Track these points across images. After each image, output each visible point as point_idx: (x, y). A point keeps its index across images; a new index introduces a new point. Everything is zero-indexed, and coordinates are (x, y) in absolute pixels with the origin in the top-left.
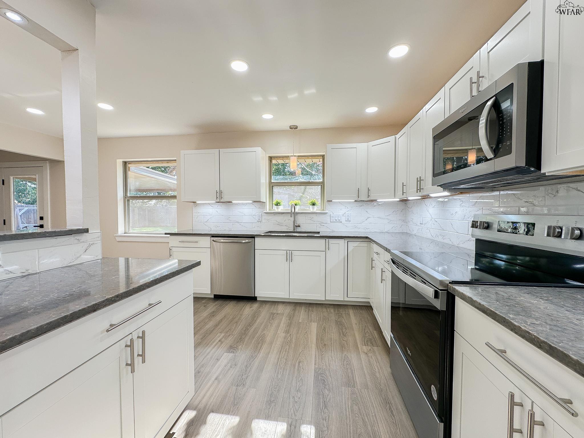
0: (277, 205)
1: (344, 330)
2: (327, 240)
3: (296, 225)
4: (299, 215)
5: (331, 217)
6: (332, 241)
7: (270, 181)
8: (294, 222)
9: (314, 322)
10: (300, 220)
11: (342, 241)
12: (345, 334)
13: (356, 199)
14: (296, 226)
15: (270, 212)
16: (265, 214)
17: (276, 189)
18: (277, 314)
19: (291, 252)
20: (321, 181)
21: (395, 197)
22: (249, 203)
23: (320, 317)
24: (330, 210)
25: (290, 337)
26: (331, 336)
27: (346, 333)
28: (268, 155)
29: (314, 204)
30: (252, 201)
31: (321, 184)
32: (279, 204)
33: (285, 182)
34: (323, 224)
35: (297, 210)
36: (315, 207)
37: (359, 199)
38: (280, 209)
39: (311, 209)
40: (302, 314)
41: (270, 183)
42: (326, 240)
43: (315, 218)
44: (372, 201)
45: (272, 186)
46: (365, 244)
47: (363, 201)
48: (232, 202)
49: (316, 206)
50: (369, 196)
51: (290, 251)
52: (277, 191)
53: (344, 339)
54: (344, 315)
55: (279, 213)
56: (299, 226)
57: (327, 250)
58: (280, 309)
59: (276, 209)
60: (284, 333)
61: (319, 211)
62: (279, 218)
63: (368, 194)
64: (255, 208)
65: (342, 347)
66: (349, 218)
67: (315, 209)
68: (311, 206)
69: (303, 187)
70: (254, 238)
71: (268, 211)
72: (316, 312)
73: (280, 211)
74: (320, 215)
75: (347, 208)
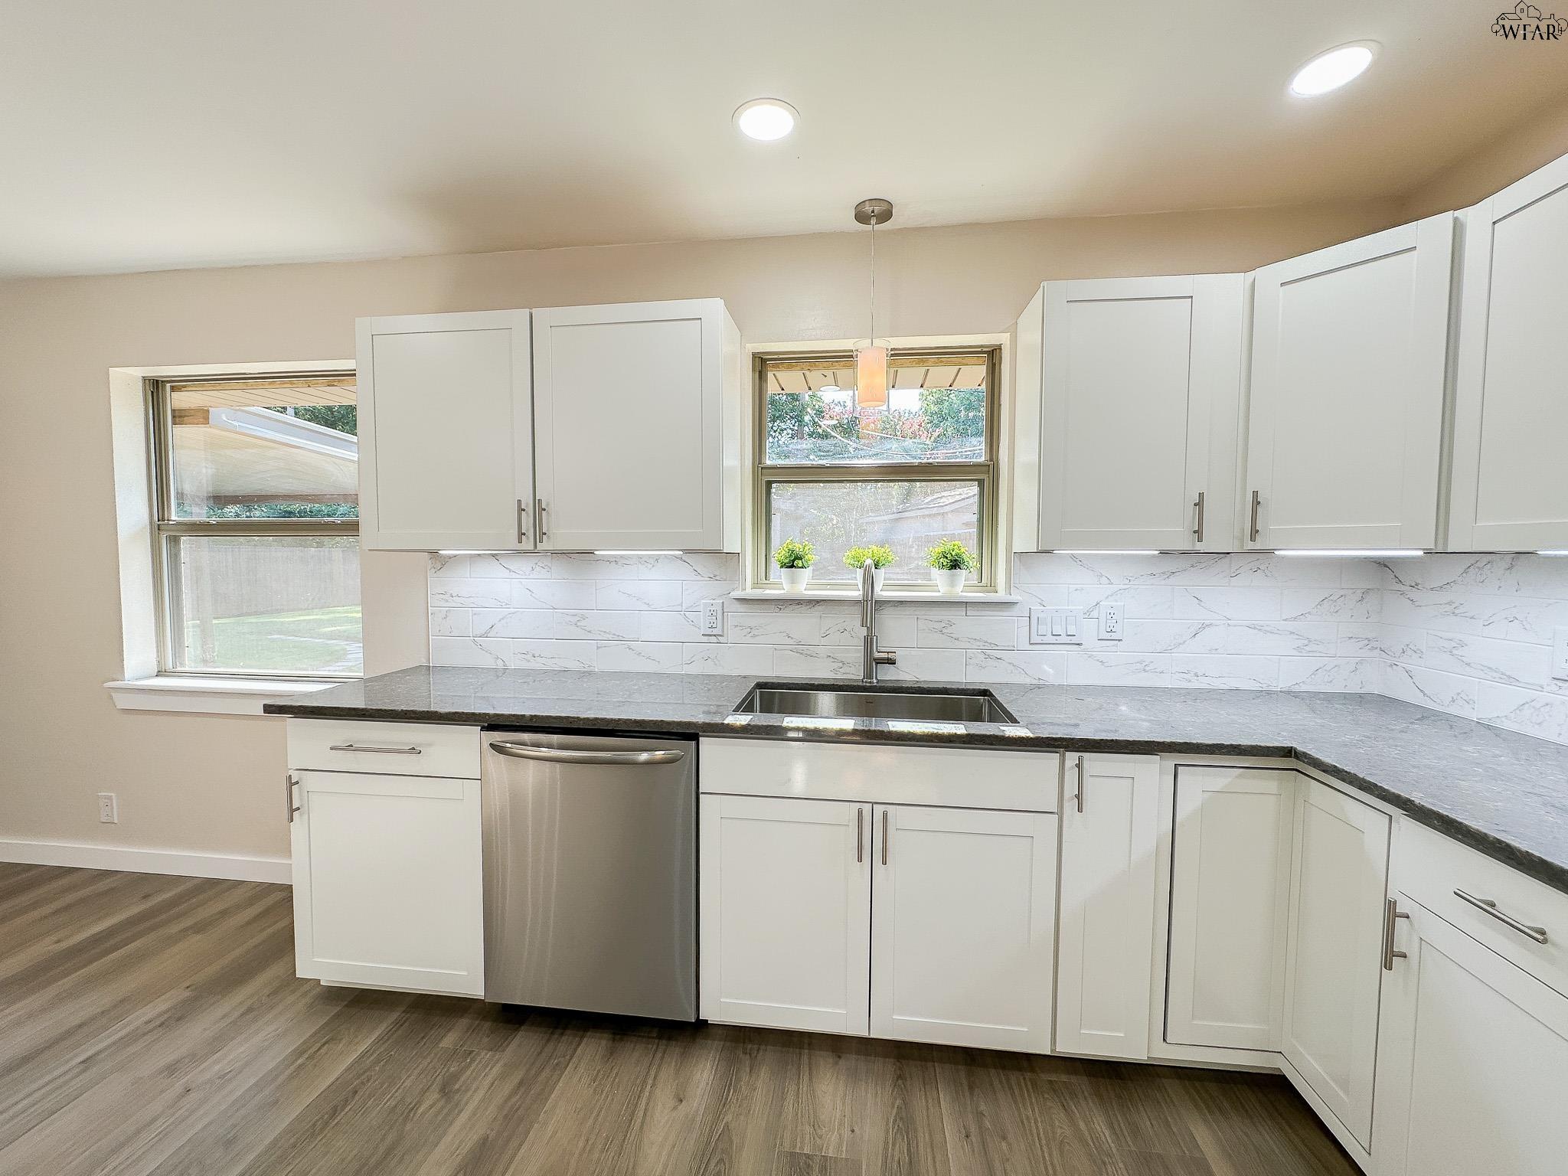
0: (792, 566)
2: (1071, 757)
3: (877, 655)
4: (889, 611)
5: (1034, 622)
7: (760, 462)
8: (869, 642)
10: (895, 634)
15: (758, 593)
16: (738, 606)
19: (885, 815)
20: (983, 459)
22: (667, 558)
24: (1030, 588)
28: (750, 350)
29: (955, 564)
30: (682, 549)
31: (982, 472)
32: (799, 563)
33: (823, 467)
34: (998, 654)
35: (881, 591)
37: (1202, 546)
38: (803, 584)
39: (941, 585)
41: (759, 467)
42: (1063, 758)
43: (965, 625)
45: (765, 481)
46: (1266, 783)
47: (1220, 554)
48: (595, 552)
49: (963, 572)
51: (878, 809)
52: (786, 504)
55: (798, 602)
56: (891, 661)
57: (1070, 806)
59: (783, 584)
61: (978, 596)
63: (1253, 523)
64: (697, 578)
66: (1117, 628)
67: (961, 586)
70: (694, 737)
71: (750, 592)
73: (802, 592)
74: (983, 613)
75: (1107, 581)
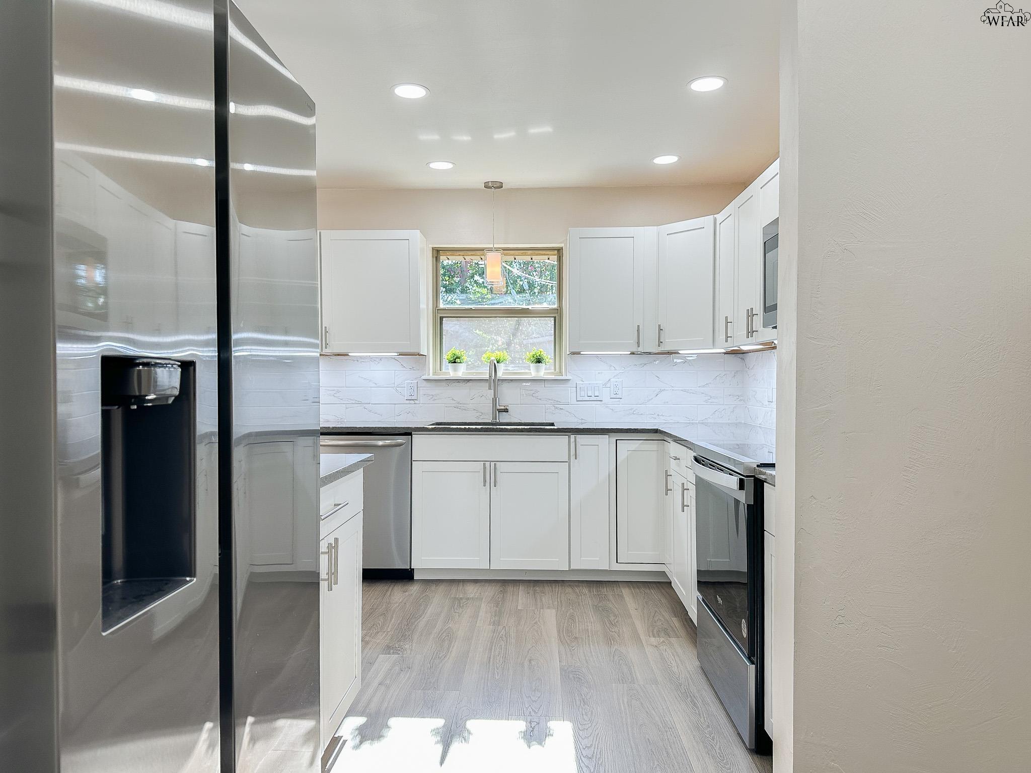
0: (455, 362)
1: (612, 618)
2: (573, 437)
3: (498, 407)
4: (505, 385)
5: (578, 390)
6: (582, 439)
7: (436, 307)
8: (494, 400)
9: (549, 608)
10: (509, 396)
11: (604, 438)
12: (613, 624)
13: (634, 350)
14: (500, 411)
15: (436, 377)
16: (425, 383)
17: (448, 325)
18: (468, 599)
19: (495, 464)
20: (555, 306)
21: (714, 345)
22: (387, 358)
23: (561, 601)
24: (577, 373)
25: (503, 631)
26: (588, 626)
27: (617, 622)
28: (431, 246)
29: (539, 361)
30: (397, 352)
31: (555, 313)
32: (458, 360)
33: (471, 309)
34: (561, 407)
35: (500, 374)
36: (542, 365)
37: (641, 349)
38: (461, 372)
39: (533, 372)
40: (521, 598)
41: (436, 310)
42: (569, 437)
43: (543, 391)
44: (669, 353)
45: (440, 317)
46: (652, 446)
47: (650, 353)
48: (350, 354)
49: (544, 364)
50: (660, 343)
51: (493, 464)
52: (452, 329)
53: (613, 630)
54: (611, 598)
55: (458, 381)
56: (506, 411)
57: (573, 458)
58: (472, 591)
59: (450, 372)
60: (490, 625)
61: (553, 377)
62: (460, 393)
63: (659, 339)
64: (403, 369)
65: (609, 640)
66: (619, 392)
67: (543, 372)
68: (533, 366)
69: (512, 321)
70: (410, 434)
71: (431, 377)
72: (550, 594)
73: (461, 376)
74: (554, 386)
75: (614, 369)
